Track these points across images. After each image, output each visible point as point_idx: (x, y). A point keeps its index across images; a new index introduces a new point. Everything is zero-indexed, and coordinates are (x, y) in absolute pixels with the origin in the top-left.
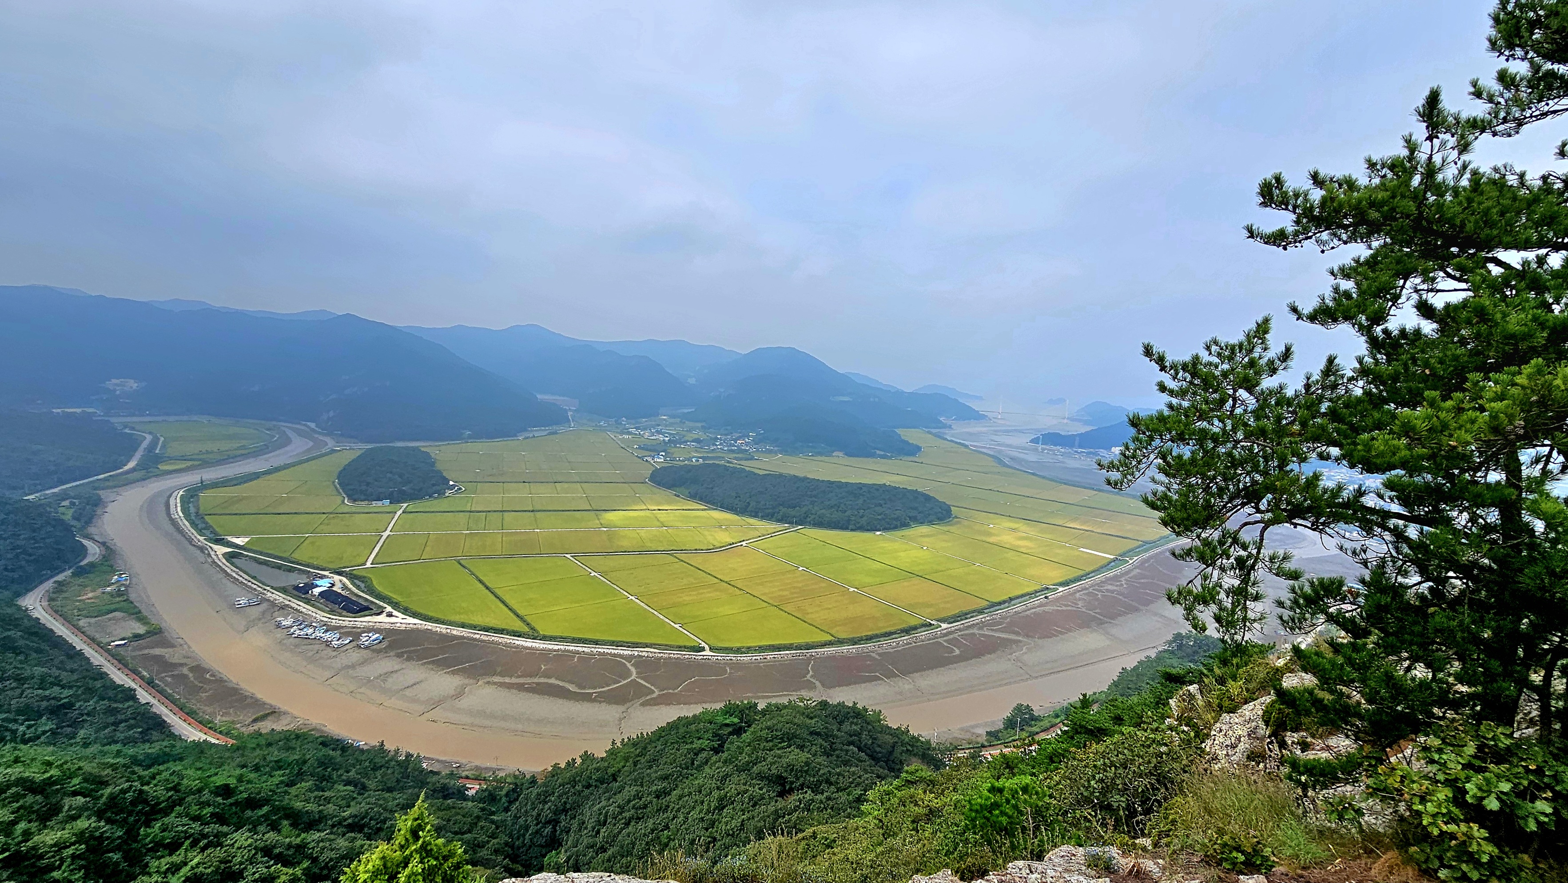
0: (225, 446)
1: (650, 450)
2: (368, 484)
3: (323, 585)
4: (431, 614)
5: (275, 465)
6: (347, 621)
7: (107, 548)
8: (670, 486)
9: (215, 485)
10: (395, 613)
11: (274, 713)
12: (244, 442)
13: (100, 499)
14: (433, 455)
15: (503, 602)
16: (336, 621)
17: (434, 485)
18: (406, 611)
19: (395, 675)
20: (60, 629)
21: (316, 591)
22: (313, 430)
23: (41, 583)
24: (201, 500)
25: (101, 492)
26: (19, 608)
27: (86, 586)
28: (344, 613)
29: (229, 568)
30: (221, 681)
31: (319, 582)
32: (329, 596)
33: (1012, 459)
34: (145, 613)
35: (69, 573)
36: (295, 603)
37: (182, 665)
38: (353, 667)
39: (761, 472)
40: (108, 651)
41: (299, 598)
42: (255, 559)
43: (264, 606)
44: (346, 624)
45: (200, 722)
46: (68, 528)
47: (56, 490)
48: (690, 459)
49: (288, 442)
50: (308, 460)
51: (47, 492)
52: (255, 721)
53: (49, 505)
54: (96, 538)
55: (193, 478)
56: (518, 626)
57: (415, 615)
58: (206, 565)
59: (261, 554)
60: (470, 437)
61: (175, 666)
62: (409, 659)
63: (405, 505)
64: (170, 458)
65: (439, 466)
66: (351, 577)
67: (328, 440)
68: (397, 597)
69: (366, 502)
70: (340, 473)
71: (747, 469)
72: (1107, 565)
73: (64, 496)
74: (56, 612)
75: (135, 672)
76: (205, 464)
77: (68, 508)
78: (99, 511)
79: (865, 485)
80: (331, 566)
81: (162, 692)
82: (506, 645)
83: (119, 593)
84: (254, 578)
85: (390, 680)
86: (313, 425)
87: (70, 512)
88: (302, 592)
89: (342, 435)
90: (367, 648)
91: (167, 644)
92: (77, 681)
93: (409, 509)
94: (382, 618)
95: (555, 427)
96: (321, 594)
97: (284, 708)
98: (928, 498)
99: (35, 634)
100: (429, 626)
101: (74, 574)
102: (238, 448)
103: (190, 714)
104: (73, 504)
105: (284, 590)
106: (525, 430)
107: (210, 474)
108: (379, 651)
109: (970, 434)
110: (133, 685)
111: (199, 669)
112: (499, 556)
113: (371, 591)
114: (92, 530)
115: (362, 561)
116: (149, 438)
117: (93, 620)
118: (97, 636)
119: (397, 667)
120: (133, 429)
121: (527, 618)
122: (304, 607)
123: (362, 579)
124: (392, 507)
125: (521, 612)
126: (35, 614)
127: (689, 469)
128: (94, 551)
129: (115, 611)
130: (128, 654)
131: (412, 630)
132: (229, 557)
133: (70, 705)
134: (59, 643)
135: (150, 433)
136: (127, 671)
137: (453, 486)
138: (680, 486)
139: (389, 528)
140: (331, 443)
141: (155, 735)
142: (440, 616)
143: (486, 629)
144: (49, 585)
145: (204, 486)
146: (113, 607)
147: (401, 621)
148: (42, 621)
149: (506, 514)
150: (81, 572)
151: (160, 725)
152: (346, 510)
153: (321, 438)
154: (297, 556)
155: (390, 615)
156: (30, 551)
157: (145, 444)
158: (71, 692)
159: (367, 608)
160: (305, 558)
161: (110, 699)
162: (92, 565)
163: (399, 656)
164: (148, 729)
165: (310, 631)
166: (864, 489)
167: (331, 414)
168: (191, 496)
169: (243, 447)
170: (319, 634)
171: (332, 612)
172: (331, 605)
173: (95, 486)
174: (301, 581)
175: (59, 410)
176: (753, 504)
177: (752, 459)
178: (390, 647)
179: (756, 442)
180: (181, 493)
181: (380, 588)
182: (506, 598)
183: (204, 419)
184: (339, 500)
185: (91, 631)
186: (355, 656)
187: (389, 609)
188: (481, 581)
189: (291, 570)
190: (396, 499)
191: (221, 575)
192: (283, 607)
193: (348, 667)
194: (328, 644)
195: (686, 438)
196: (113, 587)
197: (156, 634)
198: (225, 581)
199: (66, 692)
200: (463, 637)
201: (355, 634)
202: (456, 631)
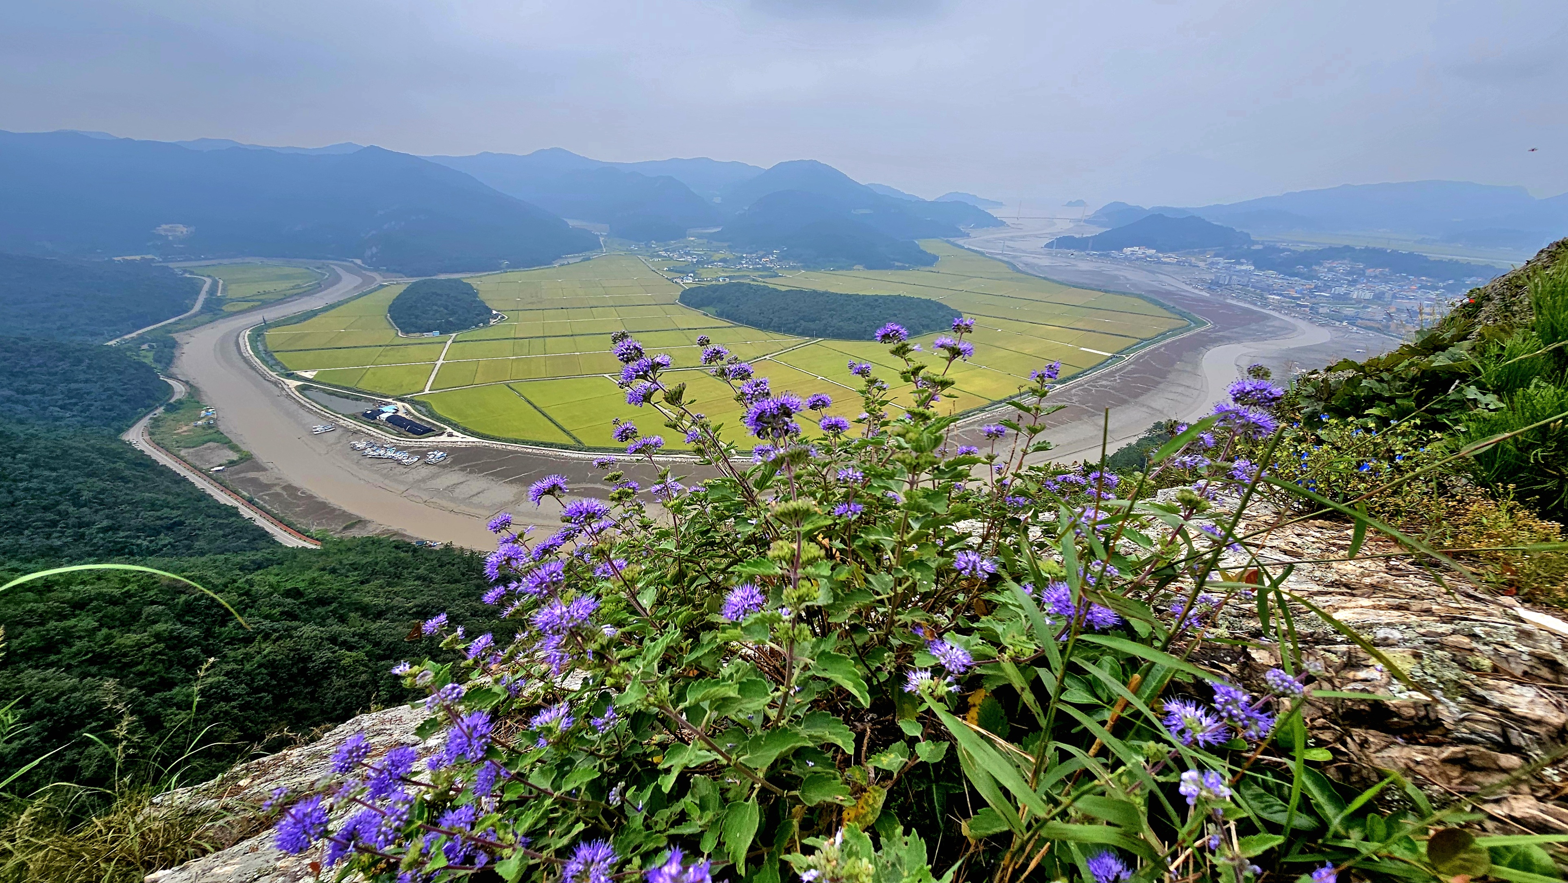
0: (283, 286)
1: (679, 272)
2: (417, 317)
3: (388, 411)
4: (487, 433)
5: (330, 302)
6: (414, 442)
7: (191, 386)
8: (698, 306)
9: (278, 324)
10: (455, 433)
11: (360, 522)
12: (299, 282)
13: (176, 342)
14: (475, 286)
15: (551, 420)
16: (404, 442)
17: (478, 315)
18: (465, 431)
19: (461, 486)
20: (163, 459)
21: (384, 416)
22: (360, 266)
23: (139, 419)
24: (267, 340)
25: (175, 335)
26: (124, 442)
27: (179, 421)
28: (411, 435)
29: (303, 400)
30: (311, 497)
31: (384, 409)
32: (395, 420)
33: (1026, 264)
34: (235, 441)
35: (161, 409)
36: (365, 428)
37: (275, 485)
38: (423, 480)
39: (784, 289)
40: (210, 476)
41: (369, 424)
42: (324, 391)
43: (339, 431)
44: (413, 444)
45: (299, 532)
46: (149, 369)
47: (134, 335)
48: (717, 279)
49: (338, 279)
50: (359, 296)
51: (126, 337)
52: (345, 528)
53: (129, 349)
54: (180, 377)
55: (256, 318)
56: (566, 440)
57: (473, 434)
58: (282, 398)
59: (329, 385)
60: (508, 267)
61: (268, 487)
62: (470, 473)
63: (454, 335)
64: (232, 300)
65: (482, 297)
66: (412, 402)
67: (374, 274)
68: (455, 419)
69: (418, 334)
70: (390, 307)
71: (771, 286)
72: (1104, 363)
73: (142, 339)
74: (158, 444)
75: (235, 492)
76: (265, 304)
77: (147, 351)
78: (177, 353)
79: (881, 297)
80: (392, 394)
81: (261, 508)
82: (556, 457)
83: (210, 426)
84: (326, 407)
85: (457, 491)
86: (359, 262)
87: (151, 355)
88: (371, 417)
89: (388, 270)
90: (434, 464)
91: (260, 468)
92: (182, 503)
93: (458, 339)
94: (444, 438)
95: (588, 253)
96: (388, 419)
97: (368, 518)
98: (941, 306)
99: (140, 464)
100: (487, 443)
101: (166, 410)
102: (294, 288)
103: (289, 526)
104: (151, 347)
105: (355, 417)
106: (561, 258)
107: (272, 314)
108: (445, 466)
109: (988, 241)
110: (235, 504)
111: (290, 489)
112: (544, 379)
113: (432, 415)
114: (174, 370)
115: (421, 388)
116: (209, 281)
117: (191, 450)
118: (198, 463)
119: (462, 480)
120: (192, 273)
121: (574, 433)
122: (373, 431)
123: (423, 404)
124: (444, 337)
125: (566, 428)
126: (140, 447)
127: (715, 289)
128: (180, 390)
129: (206, 442)
130: (226, 477)
131: (472, 448)
132: (302, 389)
133: (181, 523)
134: (164, 471)
135: (209, 276)
136: (229, 492)
137: (497, 315)
138: (708, 305)
139: (442, 357)
140: (379, 279)
141: (262, 543)
142: (496, 435)
143: (536, 444)
144: (145, 421)
145: (267, 325)
146: (206, 438)
147: (460, 439)
148: (147, 452)
149: (547, 339)
150: (172, 408)
151: (264, 535)
152: (398, 341)
153: (368, 273)
154: (361, 386)
155: (450, 435)
156: (121, 392)
157: (206, 287)
158: (179, 512)
159: (430, 430)
160: (368, 388)
161: (214, 517)
162: (180, 402)
163: (463, 470)
164: (255, 539)
165: (382, 452)
166: (880, 301)
167: (374, 250)
168: (258, 334)
169: (298, 286)
170: (389, 454)
171: (399, 434)
172: (398, 428)
173: (167, 330)
174: (368, 408)
175: (119, 258)
176: (776, 319)
177: (776, 276)
178: (455, 462)
179: (779, 259)
180: (248, 332)
181: (439, 412)
182: (552, 416)
183: (257, 260)
184: (392, 333)
185: (189, 459)
186: (425, 471)
187: (449, 430)
188: (529, 402)
189: (357, 399)
190: (444, 331)
191: (296, 407)
192: (355, 432)
193: (420, 481)
194: (399, 462)
195: (713, 259)
196: (204, 421)
197: (247, 459)
198: (301, 411)
199: (175, 513)
200: (517, 452)
201: (423, 454)
202: (511, 447)
